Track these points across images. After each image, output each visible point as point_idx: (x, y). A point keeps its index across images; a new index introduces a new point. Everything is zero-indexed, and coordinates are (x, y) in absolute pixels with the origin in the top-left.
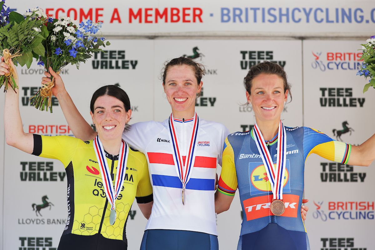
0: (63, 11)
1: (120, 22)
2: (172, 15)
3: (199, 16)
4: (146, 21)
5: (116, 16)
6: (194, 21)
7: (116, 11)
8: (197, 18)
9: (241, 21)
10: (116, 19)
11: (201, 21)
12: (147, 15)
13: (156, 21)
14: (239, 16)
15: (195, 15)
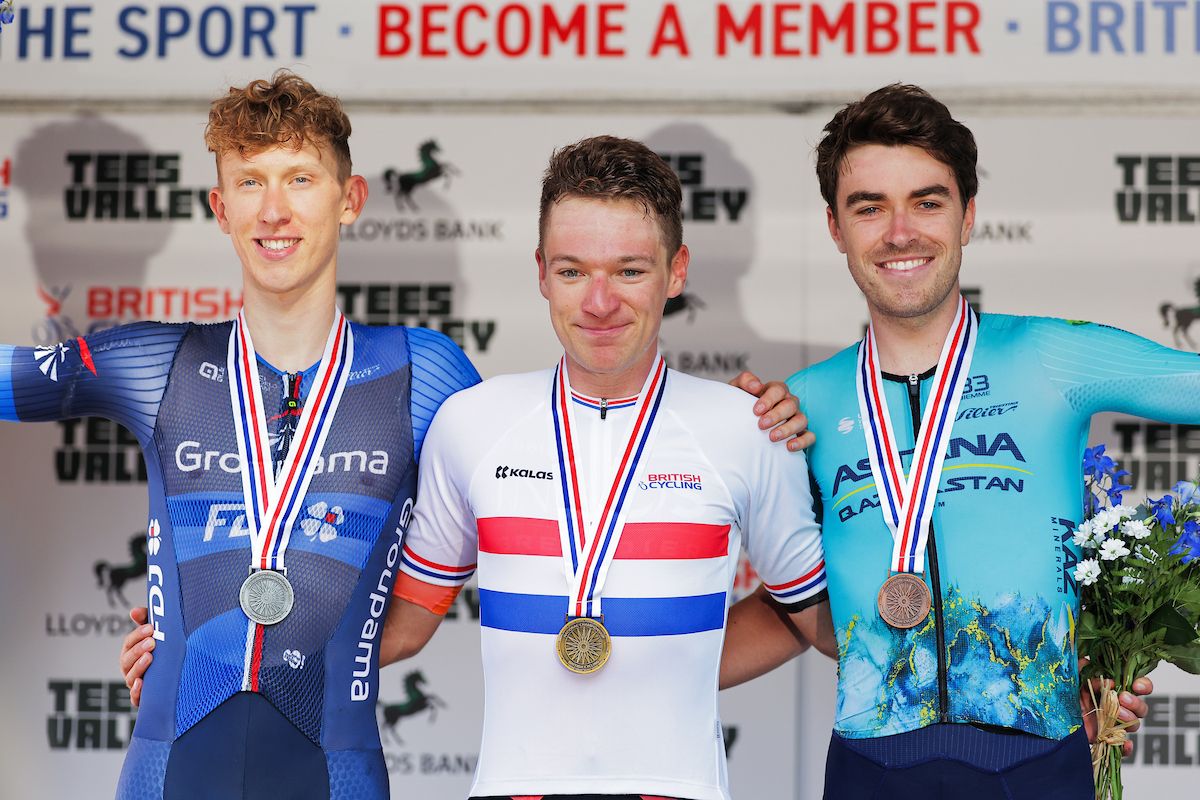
0: (483, 13)
1: (684, 51)
2: (872, 26)
3: (968, 30)
4: (779, 50)
5: (670, 33)
6: (951, 47)
7: (670, 13)
8: (960, 40)
9: (1118, 47)
10: (670, 42)
11: (974, 47)
12: (780, 29)
13: (814, 49)
14: (1112, 30)
15: (952, 28)
